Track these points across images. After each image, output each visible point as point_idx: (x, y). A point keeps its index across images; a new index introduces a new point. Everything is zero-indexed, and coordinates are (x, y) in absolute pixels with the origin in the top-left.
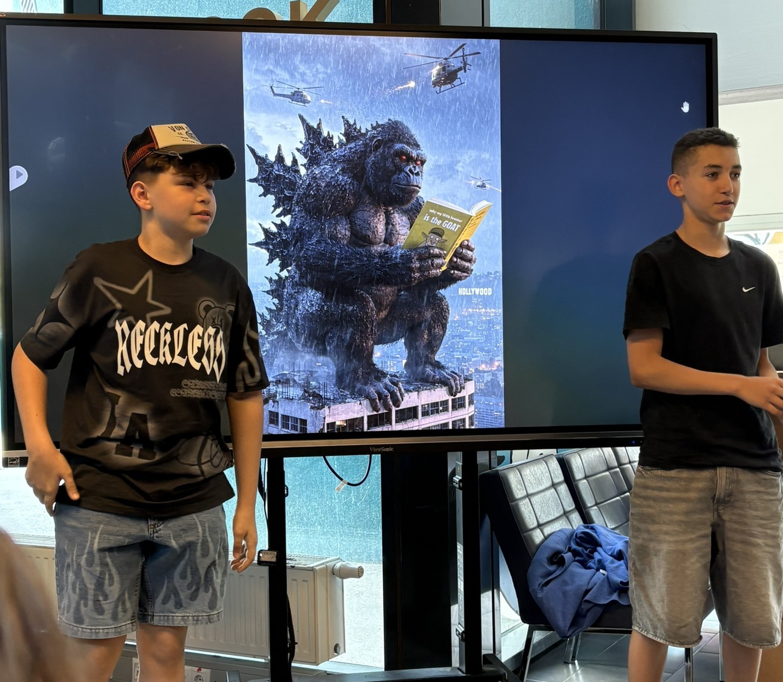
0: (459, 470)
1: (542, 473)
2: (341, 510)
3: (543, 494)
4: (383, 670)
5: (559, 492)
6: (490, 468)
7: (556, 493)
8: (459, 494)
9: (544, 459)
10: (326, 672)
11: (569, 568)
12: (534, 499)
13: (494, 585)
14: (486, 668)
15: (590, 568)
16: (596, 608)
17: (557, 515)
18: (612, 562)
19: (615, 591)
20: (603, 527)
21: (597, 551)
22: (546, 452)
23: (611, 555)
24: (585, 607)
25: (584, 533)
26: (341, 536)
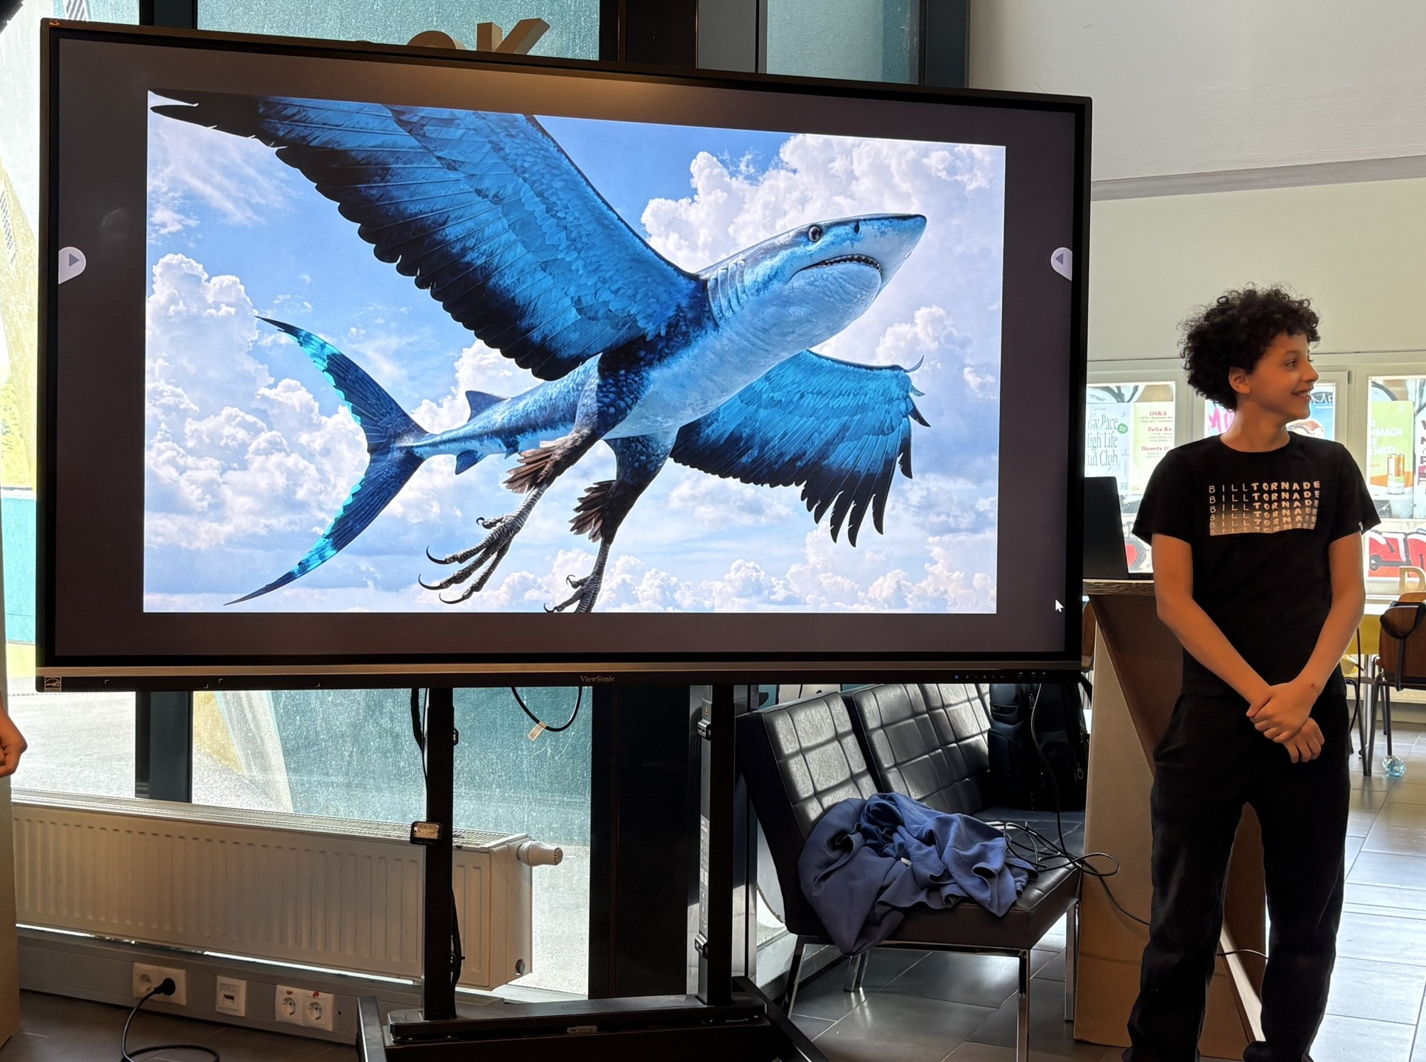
0: (708, 711)
1: (822, 717)
2: (531, 766)
3: (823, 749)
4: (587, 998)
5: (844, 746)
6: (749, 710)
7: (840, 748)
8: (707, 746)
9: (826, 699)
10: (503, 999)
11: (859, 854)
12: (809, 756)
13: (750, 879)
14: (736, 997)
15: (887, 855)
16: (895, 912)
17: (841, 779)
18: (919, 848)
19: (922, 889)
20: (905, 796)
21: (897, 831)
22: (826, 688)
23: (917, 838)
24: (880, 910)
25: (879, 805)
26: (530, 803)
